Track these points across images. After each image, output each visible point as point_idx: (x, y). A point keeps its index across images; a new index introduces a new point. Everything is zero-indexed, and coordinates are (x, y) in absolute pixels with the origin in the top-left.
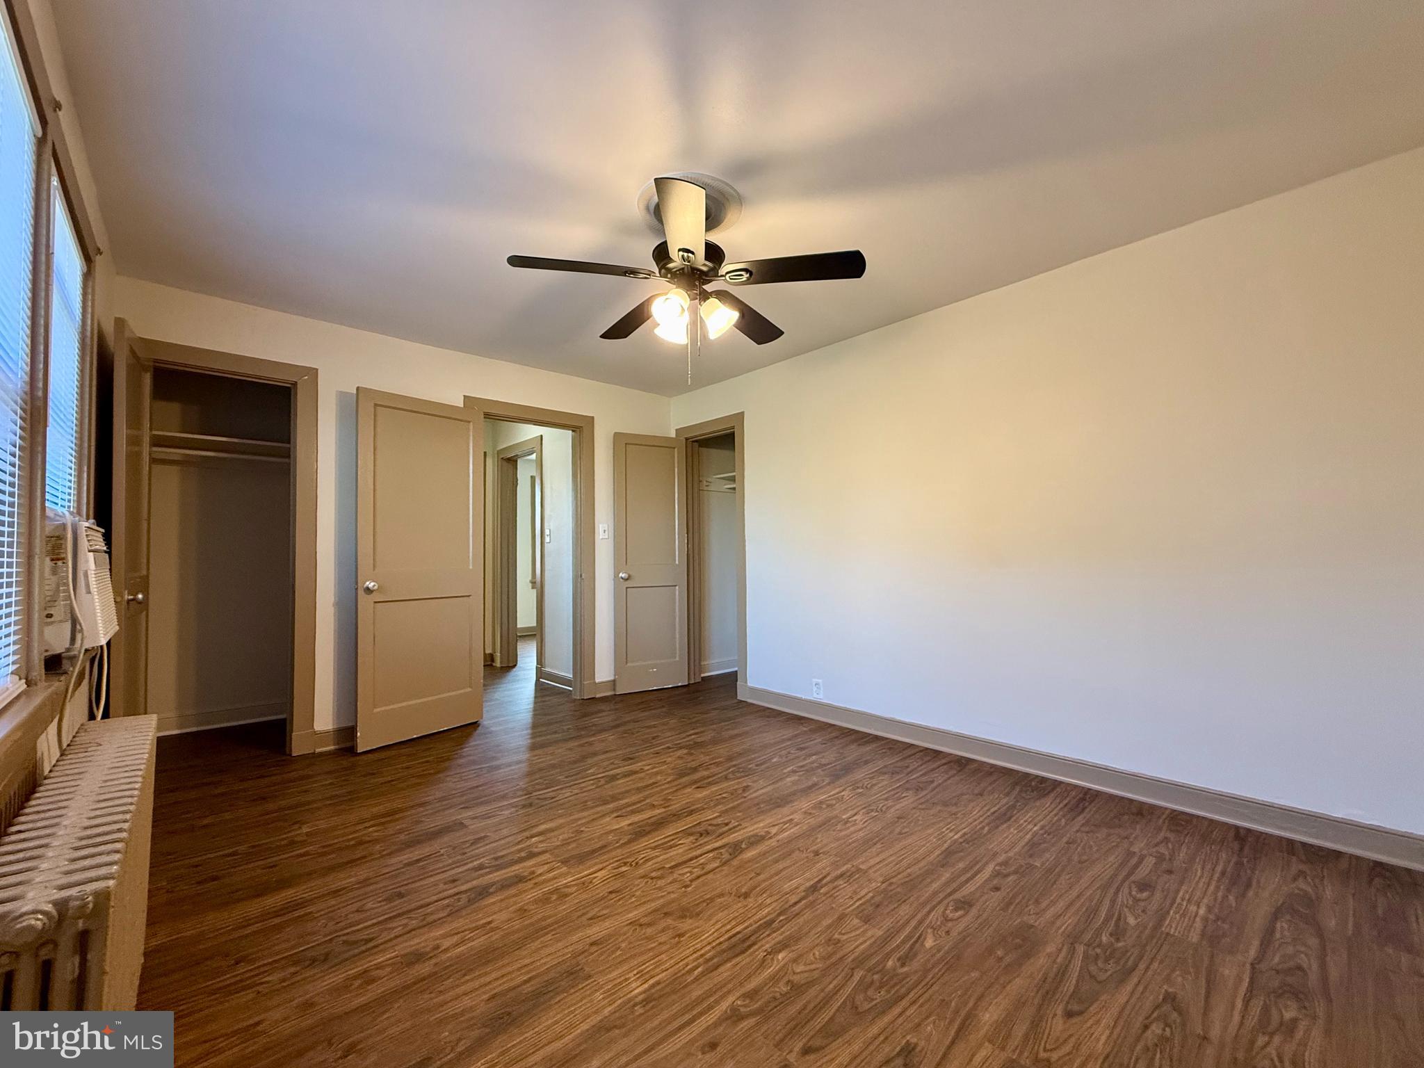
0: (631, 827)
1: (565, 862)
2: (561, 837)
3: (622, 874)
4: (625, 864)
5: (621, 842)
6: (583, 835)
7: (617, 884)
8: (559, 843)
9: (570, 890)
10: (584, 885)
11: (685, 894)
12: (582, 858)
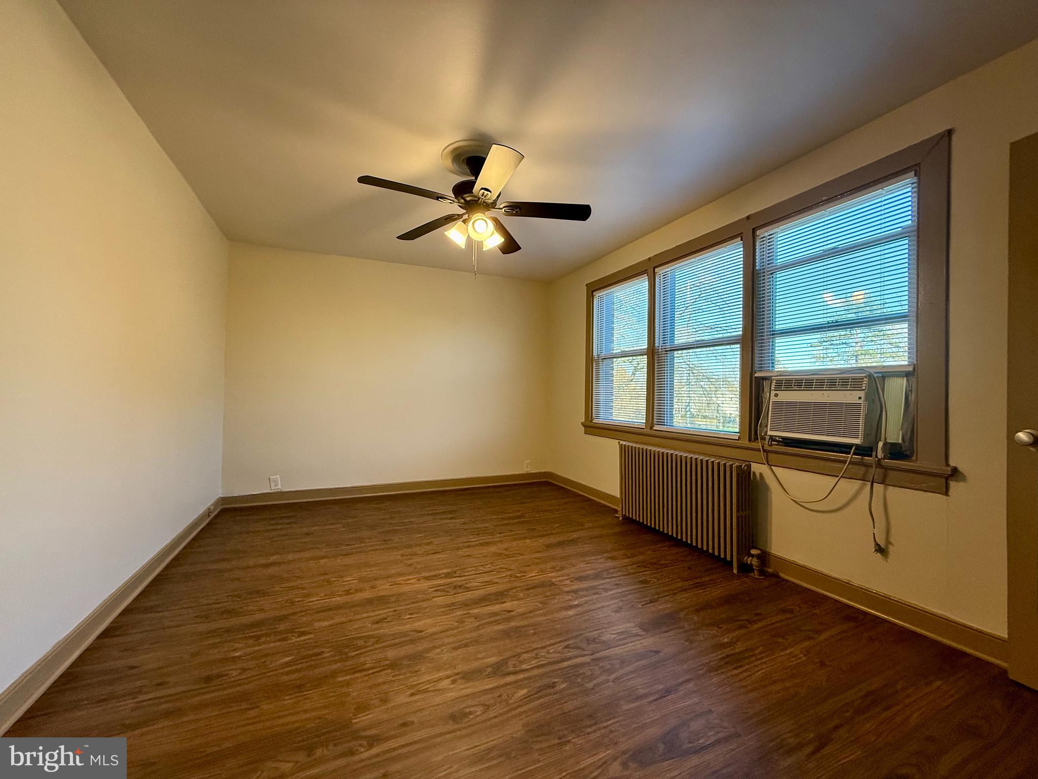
0: (505, 600)
1: (553, 584)
2: (556, 601)
3: (521, 572)
4: (518, 577)
5: (515, 590)
6: (540, 600)
7: (524, 569)
8: (558, 597)
9: (550, 570)
10: (542, 571)
11: (494, 560)
12: (542, 585)
